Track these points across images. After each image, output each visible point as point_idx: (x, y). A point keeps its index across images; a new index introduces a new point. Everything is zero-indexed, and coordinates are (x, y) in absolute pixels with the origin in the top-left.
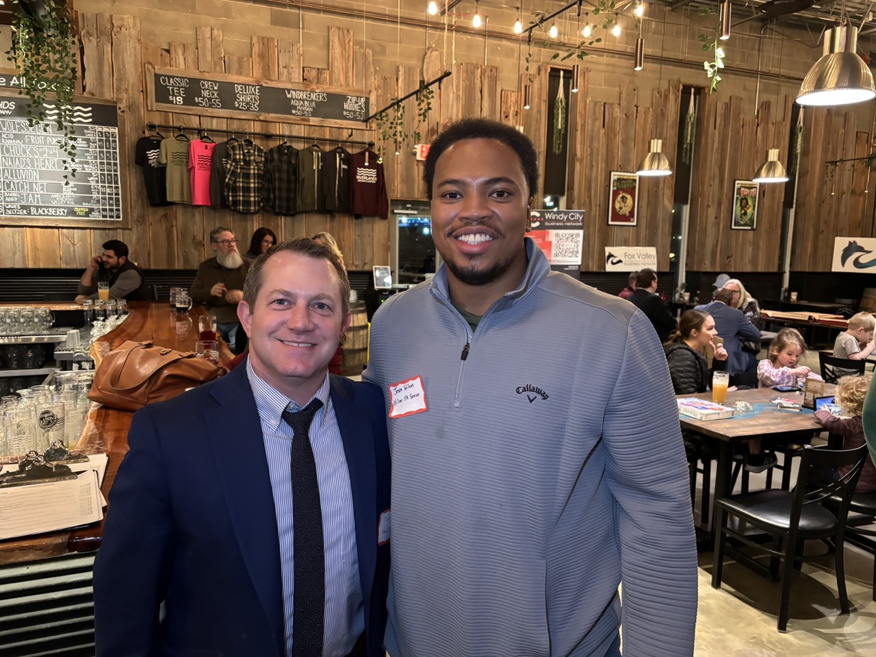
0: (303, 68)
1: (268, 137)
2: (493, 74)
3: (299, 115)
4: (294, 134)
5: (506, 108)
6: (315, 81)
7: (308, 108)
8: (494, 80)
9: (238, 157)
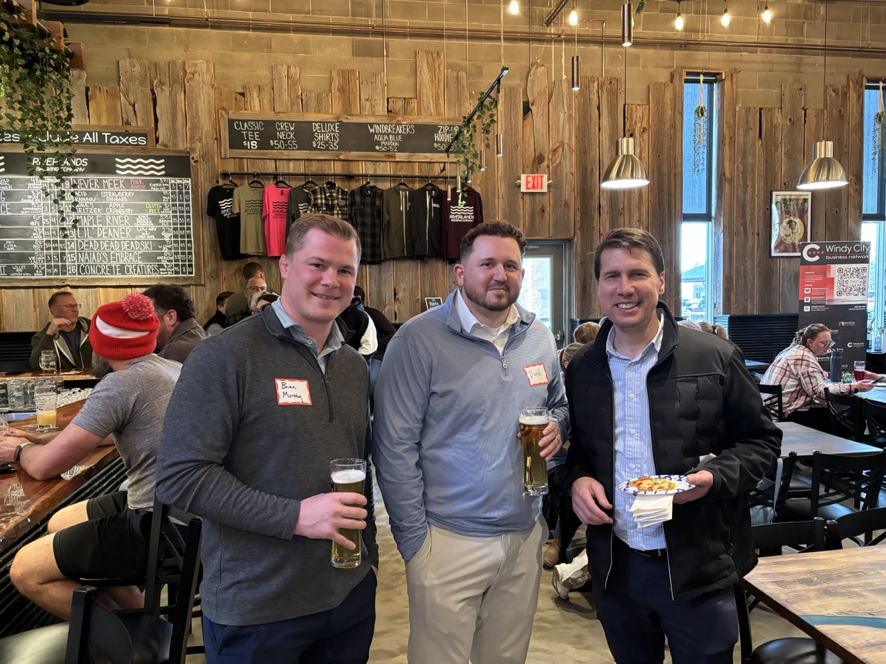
0: (388, 99)
1: (350, 177)
2: (613, 87)
3: (383, 151)
4: (379, 173)
5: (630, 125)
6: (402, 112)
7: (393, 143)
8: (613, 94)
9: (319, 201)
